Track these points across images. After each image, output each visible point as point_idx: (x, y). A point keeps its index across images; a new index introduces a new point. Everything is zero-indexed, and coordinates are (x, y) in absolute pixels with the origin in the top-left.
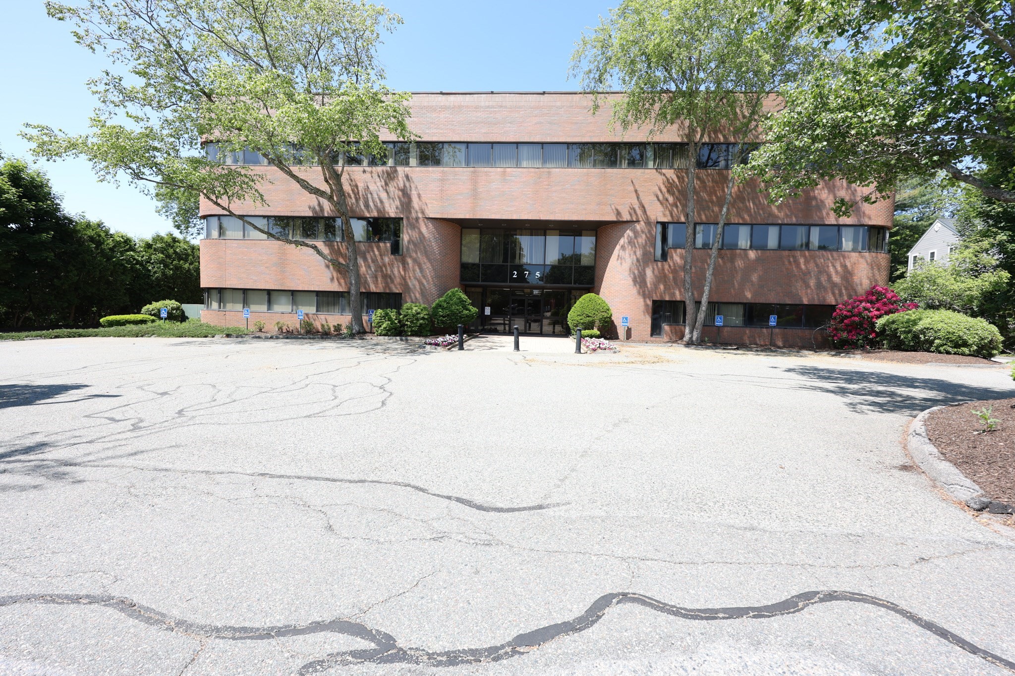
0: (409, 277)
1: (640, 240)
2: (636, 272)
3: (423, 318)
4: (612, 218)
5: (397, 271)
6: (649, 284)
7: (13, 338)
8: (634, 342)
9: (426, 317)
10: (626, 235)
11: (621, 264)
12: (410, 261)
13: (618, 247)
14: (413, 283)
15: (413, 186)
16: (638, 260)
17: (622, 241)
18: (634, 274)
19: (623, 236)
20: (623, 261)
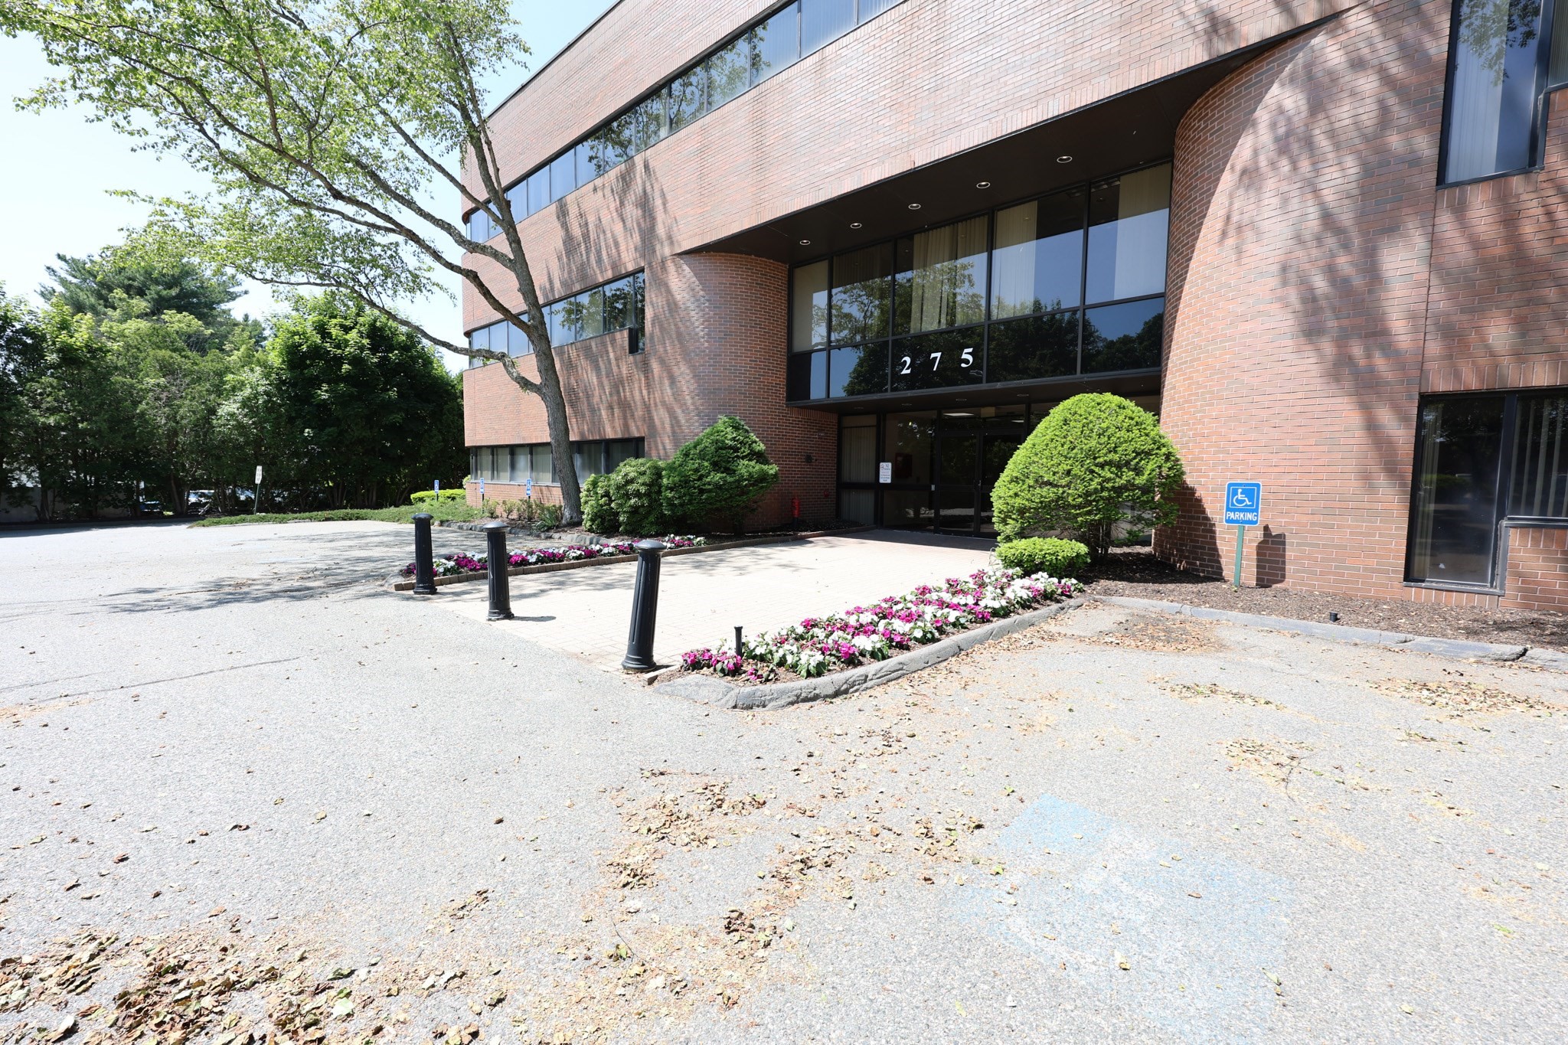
0: (655, 404)
1: (1343, 113)
2: (1320, 283)
3: (638, 494)
4: (1191, 55)
5: (636, 392)
6: (1399, 326)
7: (275, 521)
8: (1305, 609)
9: (643, 490)
10: (1262, 115)
11: (1239, 251)
12: (655, 366)
13: (1227, 180)
14: (660, 416)
15: (656, 186)
16: (1327, 218)
17: (1243, 151)
18: (1304, 282)
19: (1247, 122)
20: (1249, 235)
